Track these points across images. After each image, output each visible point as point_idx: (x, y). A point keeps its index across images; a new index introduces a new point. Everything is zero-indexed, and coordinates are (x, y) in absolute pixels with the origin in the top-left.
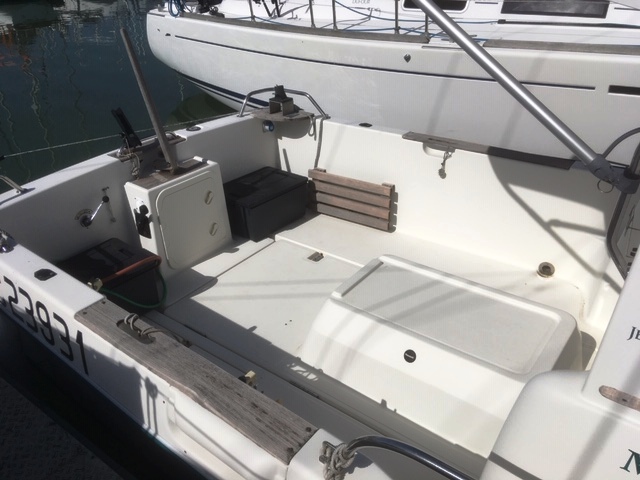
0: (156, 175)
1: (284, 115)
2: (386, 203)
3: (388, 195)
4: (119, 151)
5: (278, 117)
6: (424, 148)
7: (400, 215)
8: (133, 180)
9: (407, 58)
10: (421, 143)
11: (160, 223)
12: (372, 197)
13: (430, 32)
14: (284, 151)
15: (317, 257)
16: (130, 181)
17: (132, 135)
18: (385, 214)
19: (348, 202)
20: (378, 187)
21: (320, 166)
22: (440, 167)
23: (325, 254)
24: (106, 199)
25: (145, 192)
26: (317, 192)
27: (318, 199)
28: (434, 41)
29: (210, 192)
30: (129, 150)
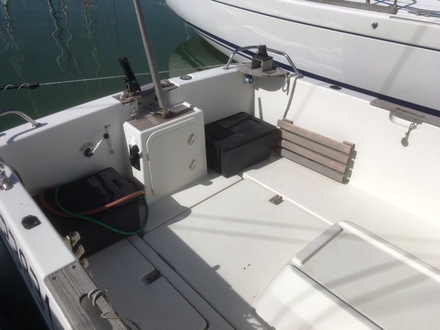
0: (150, 117)
1: (264, 71)
2: (345, 159)
3: (348, 153)
4: (122, 93)
5: (257, 73)
6: (391, 116)
7: (355, 170)
8: (130, 120)
9: (375, 26)
10: (389, 112)
11: (148, 159)
12: (331, 151)
13: (398, 4)
14: (259, 99)
15: (277, 200)
16: (128, 121)
17: (134, 82)
18: (342, 169)
19: (310, 153)
20: (339, 144)
21: (289, 117)
22: (404, 136)
23: (284, 198)
24: (106, 136)
25: (139, 133)
26: (283, 139)
27: (282, 145)
28: (401, 13)
29: (193, 135)
30: (130, 94)
